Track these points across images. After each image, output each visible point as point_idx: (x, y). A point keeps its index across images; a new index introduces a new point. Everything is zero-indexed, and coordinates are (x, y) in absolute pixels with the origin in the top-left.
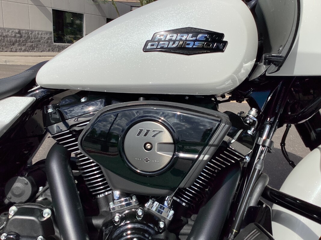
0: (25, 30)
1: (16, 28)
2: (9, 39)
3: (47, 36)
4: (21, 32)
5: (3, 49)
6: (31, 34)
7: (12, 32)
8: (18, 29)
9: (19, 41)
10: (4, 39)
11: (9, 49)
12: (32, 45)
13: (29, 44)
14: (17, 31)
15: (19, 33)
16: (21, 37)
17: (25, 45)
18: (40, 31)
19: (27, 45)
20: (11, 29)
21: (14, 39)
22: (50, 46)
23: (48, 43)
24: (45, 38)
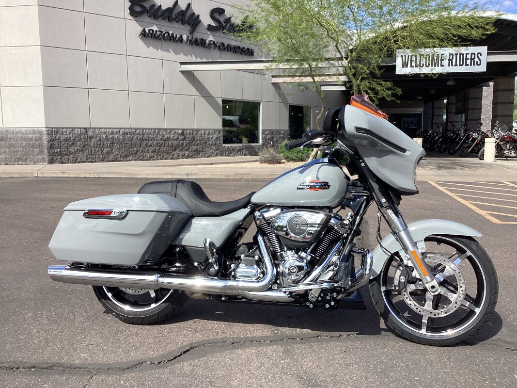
0: (189, 129)
1: (179, 128)
3: (215, 136)
4: (185, 132)
5: (163, 156)
6: (196, 134)
7: (175, 133)
8: (181, 129)
9: (183, 144)
10: (165, 143)
11: (171, 156)
12: (197, 149)
13: (193, 147)
14: (180, 131)
15: (183, 134)
17: (189, 149)
18: (207, 130)
19: (191, 149)
20: (173, 129)
21: (176, 143)
22: (218, 149)
23: (215, 145)
24: (212, 138)
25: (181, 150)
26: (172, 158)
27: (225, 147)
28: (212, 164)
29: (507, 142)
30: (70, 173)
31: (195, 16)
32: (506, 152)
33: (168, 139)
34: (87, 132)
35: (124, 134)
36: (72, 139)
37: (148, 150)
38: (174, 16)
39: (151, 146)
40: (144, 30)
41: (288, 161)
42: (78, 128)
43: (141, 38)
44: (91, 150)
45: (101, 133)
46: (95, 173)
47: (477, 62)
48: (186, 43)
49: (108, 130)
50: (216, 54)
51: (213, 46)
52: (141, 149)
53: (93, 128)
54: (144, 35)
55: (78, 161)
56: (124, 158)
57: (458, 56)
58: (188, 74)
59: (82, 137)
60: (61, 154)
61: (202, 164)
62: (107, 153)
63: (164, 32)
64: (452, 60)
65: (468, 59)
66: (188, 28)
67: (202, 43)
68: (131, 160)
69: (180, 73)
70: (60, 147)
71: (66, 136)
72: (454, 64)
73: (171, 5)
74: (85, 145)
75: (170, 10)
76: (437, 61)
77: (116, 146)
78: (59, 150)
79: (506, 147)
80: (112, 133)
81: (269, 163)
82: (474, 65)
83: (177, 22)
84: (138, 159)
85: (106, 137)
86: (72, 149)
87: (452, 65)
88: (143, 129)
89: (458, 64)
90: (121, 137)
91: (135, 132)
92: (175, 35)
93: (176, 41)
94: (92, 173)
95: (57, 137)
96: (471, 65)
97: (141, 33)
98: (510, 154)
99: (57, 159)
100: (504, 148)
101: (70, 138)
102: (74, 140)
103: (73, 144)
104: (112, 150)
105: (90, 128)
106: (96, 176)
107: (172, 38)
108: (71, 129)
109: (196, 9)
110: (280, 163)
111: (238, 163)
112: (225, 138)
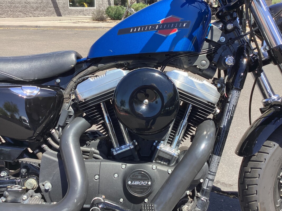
25: (41, 10)
26: (34, 16)
27: (71, 9)
28: (60, 20)
33: (29, 3)
61: (54, 20)
68: (5, 17)
84: (9, 17)
112: (71, 3)
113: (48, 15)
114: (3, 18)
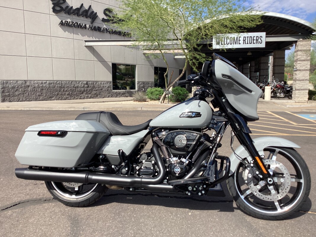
0: (91, 81)
1: (85, 80)
2: (79, 89)
3: (108, 85)
4: (89, 83)
5: (74, 97)
6: (96, 84)
7: (82, 83)
9: (87, 90)
10: (75, 89)
11: (79, 97)
12: (96, 93)
13: (94, 92)
14: (85, 82)
15: (87, 84)
16: (88, 87)
17: (91, 93)
18: (103, 81)
19: (92, 93)
20: (81, 81)
21: (82, 89)
22: (109, 93)
23: (108, 90)
24: (106, 86)
25: (86, 93)
26: (80, 99)
27: (114, 92)
28: (104, 102)
29: (279, 89)
30: (12, 108)
31: (94, 13)
32: (278, 94)
33: (77, 87)
34: (26, 83)
35: (50, 84)
36: (16, 87)
37: (65, 94)
38: (81, 13)
39: (66, 91)
40: (62, 21)
41: (151, 100)
42: (20, 80)
43: (60, 26)
44: (28, 94)
45: (34, 83)
46: (27, 107)
47: (260, 42)
48: (89, 29)
49: (39, 81)
50: (107, 36)
51: (105, 31)
52: (60, 93)
53: (30, 80)
54: (62, 24)
55: (20, 100)
56: (50, 98)
57: (249, 38)
58: (90, 48)
59: (23, 86)
60: (9, 96)
61: (98, 102)
62: (39, 96)
63: (74, 23)
64: (245, 40)
65: (254, 40)
66: (90, 20)
67: (98, 29)
68: (54, 100)
69: (85, 47)
70: (9, 92)
71: (12, 85)
72: (246, 43)
73: (79, 6)
74: (25, 91)
75: (78, 10)
76: (237, 41)
77: (44, 91)
78: (8, 94)
79: (278, 91)
80: (42, 83)
81: (139, 101)
82: (258, 43)
83: (83, 16)
84: (58, 99)
85: (38, 86)
86: (17, 93)
87: (245, 44)
88: (62, 81)
89: (249, 42)
90: (48, 86)
91: (57, 82)
92: (81, 25)
93: (82, 28)
94: (25, 108)
95: (7, 86)
96: (256, 43)
97: (60, 23)
98: (281, 95)
99: (7, 99)
100: (277, 92)
101: (15, 86)
102: (17, 87)
103: (17, 90)
104: (42, 94)
105: (28, 80)
106: (28, 109)
107: (79, 26)
108: (15, 81)
109: (95, 9)
110: (145, 101)
111: (120, 101)
112: (114, 87)
113: (93, 98)
114: (52, 100)
